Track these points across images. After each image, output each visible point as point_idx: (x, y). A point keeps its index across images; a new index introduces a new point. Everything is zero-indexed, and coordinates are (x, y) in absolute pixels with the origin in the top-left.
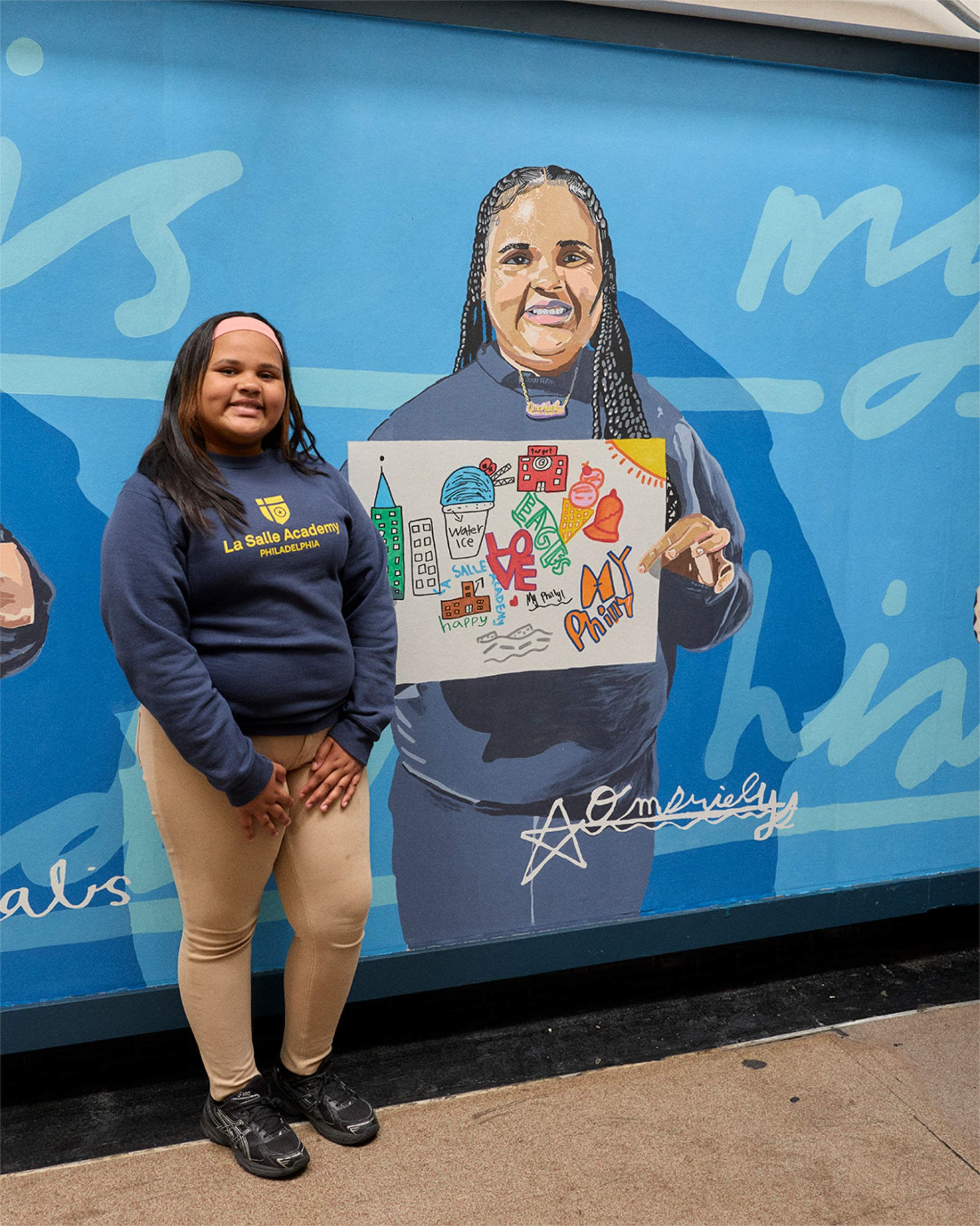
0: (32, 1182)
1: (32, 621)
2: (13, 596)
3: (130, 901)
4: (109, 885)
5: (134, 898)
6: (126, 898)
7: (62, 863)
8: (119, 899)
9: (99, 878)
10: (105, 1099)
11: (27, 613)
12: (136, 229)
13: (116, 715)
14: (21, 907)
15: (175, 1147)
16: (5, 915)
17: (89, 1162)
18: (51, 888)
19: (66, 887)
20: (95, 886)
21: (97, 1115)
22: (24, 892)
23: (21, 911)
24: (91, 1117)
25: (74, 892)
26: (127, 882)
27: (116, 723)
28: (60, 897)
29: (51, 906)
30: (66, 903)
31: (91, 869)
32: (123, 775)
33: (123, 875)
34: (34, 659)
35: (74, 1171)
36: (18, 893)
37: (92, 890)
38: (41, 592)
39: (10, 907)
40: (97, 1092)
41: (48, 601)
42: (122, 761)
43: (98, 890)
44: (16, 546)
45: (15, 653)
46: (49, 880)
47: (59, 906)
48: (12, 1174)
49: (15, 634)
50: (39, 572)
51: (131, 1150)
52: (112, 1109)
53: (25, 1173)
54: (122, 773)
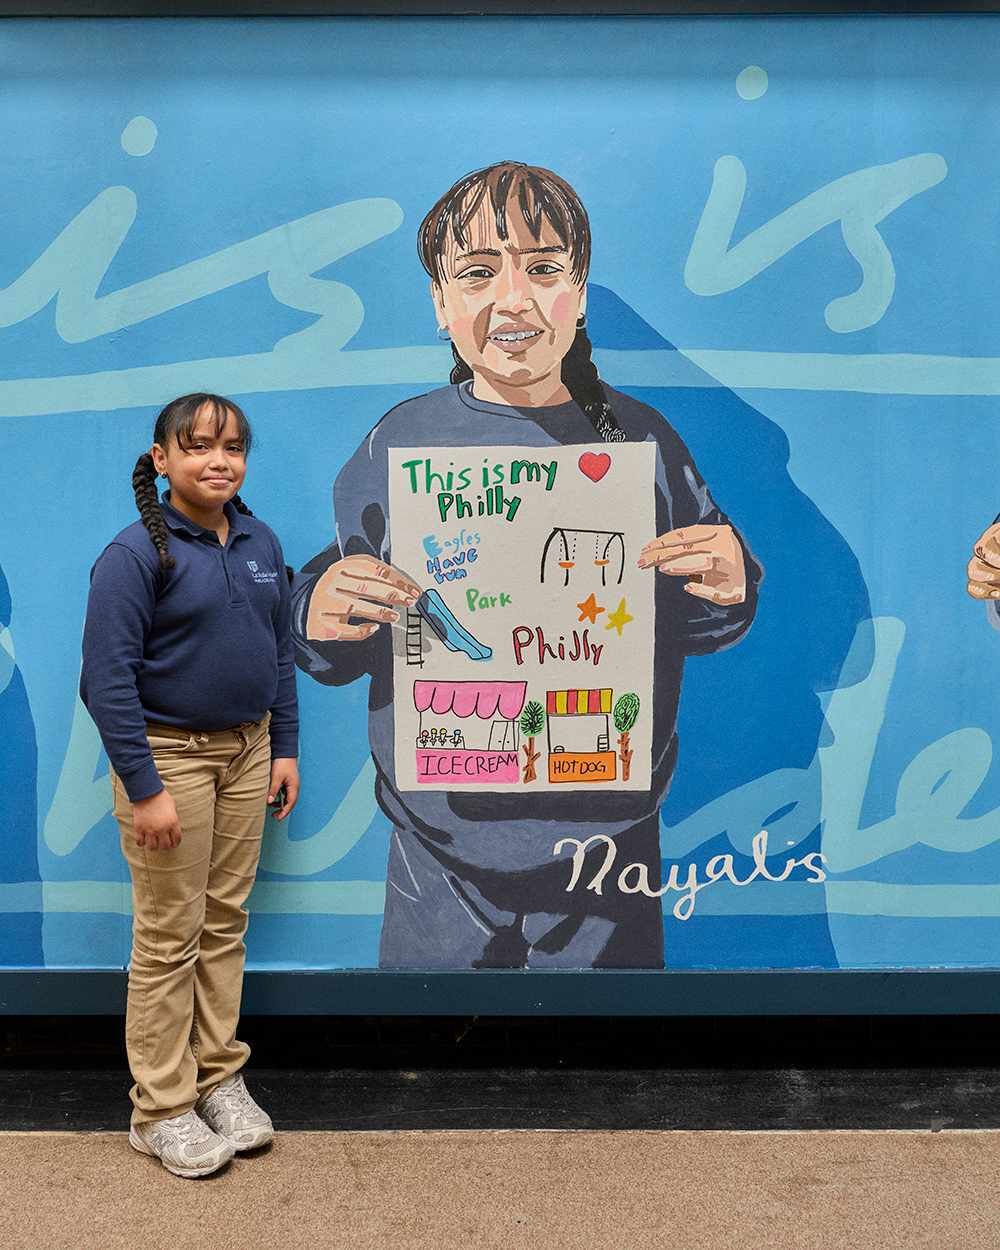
0: (749, 1141)
1: (743, 600)
2: (727, 575)
3: (826, 880)
4: (807, 861)
5: (830, 876)
6: (822, 876)
7: (764, 835)
8: (816, 876)
9: (798, 853)
10: (796, 1075)
11: (738, 592)
12: (846, 231)
13: (818, 694)
14: (725, 874)
15: (881, 1132)
16: (711, 879)
17: (798, 1133)
18: (753, 858)
19: (767, 858)
20: (793, 860)
21: (793, 1089)
22: (729, 859)
23: (725, 877)
24: (787, 1091)
25: (775, 864)
26: (824, 860)
27: (816, 704)
28: (761, 868)
29: (753, 876)
30: (767, 875)
31: (791, 843)
32: (822, 753)
33: (819, 853)
34: (743, 637)
35: (786, 1138)
36: (724, 859)
37: (791, 864)
38: (752, 572)
39: (716, 872)
40: (788, 1068)
41: (757, 581)
42: (822, 739)
43: (797, 864)
44: (731, 528)
45: (727, 629)
46: (752, 850)
47: (760, 877)
48: (727, 1132)
49: (727, 611)
50: (751, 553)
51: (838, 1128)
52: (809, 1087)
53: (739, 1133)
54: (822, 752)
